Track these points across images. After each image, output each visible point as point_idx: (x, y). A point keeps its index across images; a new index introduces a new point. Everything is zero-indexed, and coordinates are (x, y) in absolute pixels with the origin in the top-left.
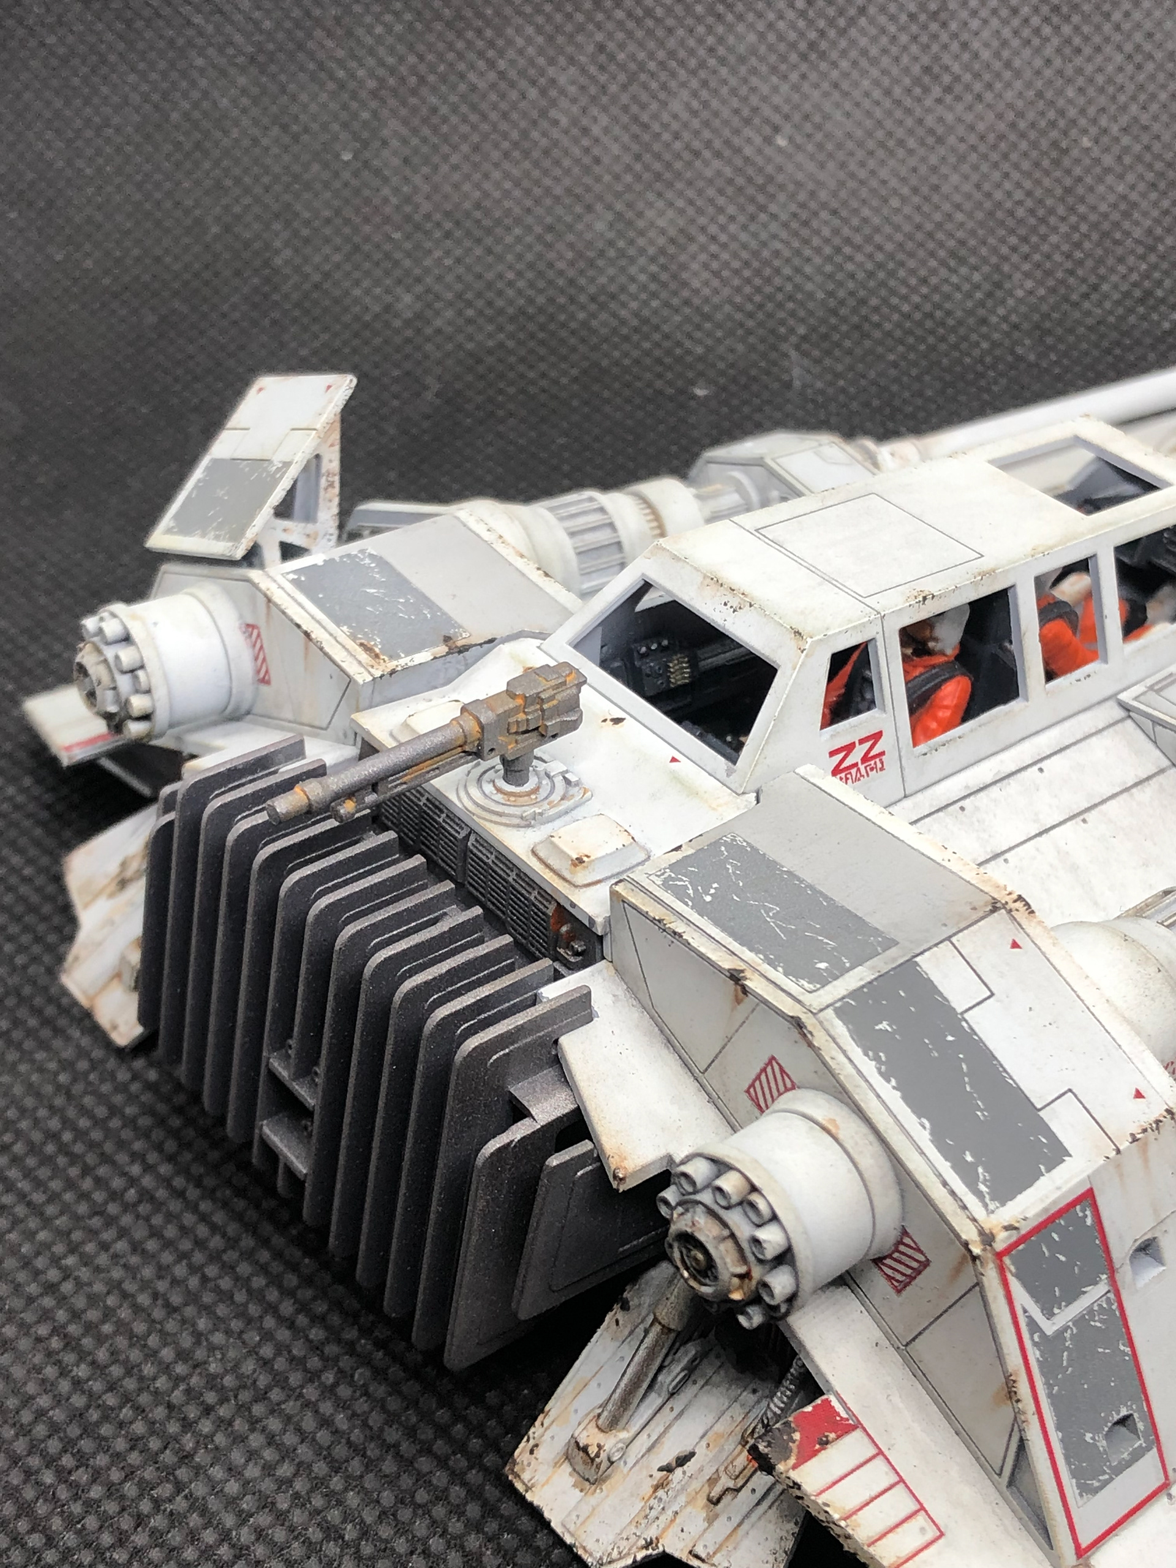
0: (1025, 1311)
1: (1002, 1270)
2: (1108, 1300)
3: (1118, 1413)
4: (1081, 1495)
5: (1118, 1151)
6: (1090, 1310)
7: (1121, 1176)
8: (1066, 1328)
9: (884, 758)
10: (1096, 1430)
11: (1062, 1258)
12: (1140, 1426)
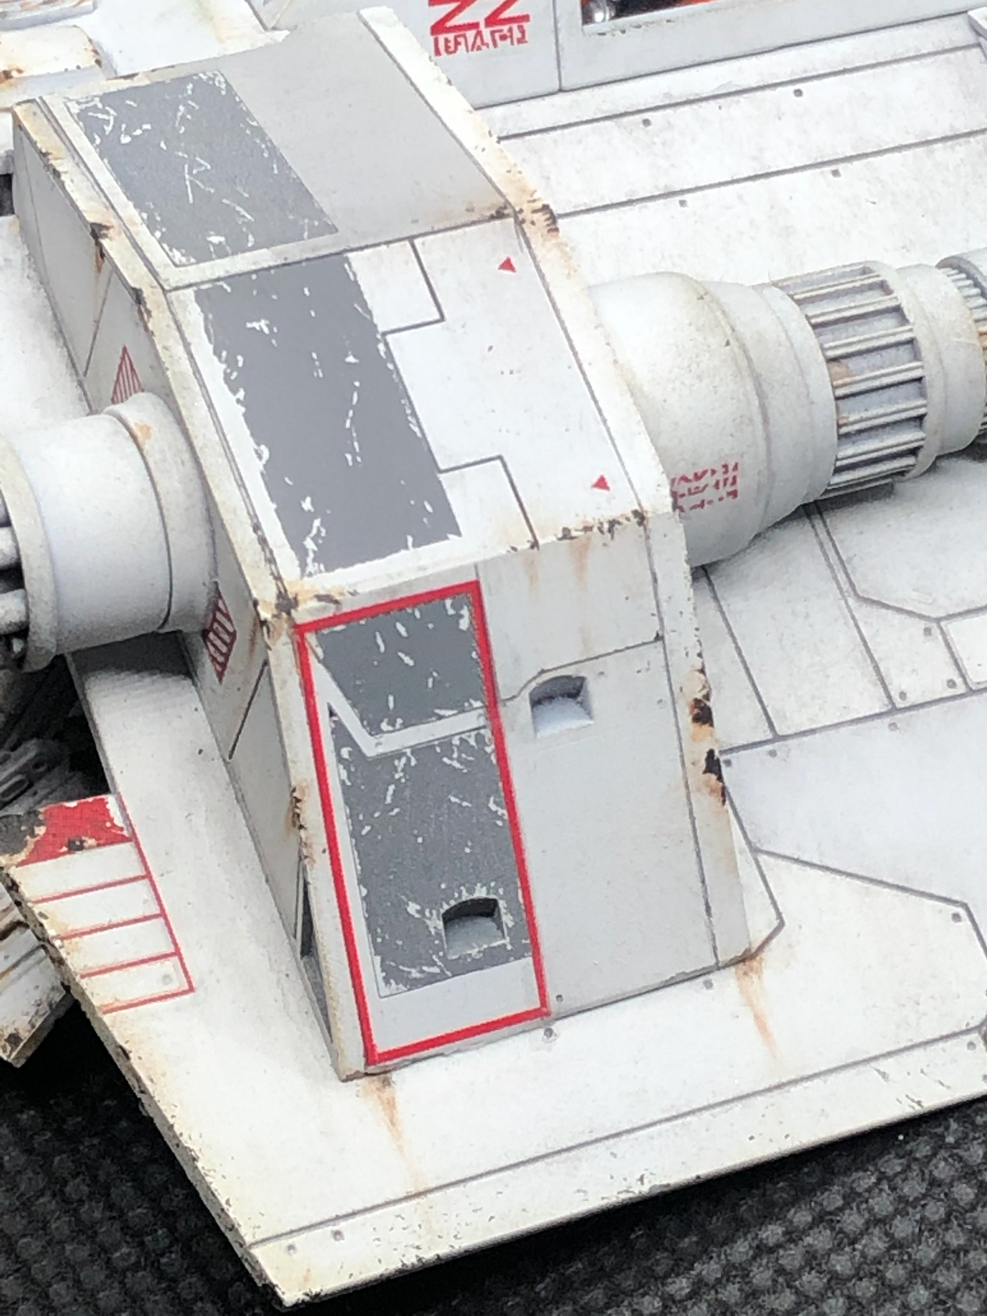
0: (332, 714)
1: (301, 650)
2: (480, 739)
3: (471, 891)
4: (387, 981)
5: (535, 545)
6: (446, 743)
7: (533, 578)
8: (399, 755)
9: (526, 25)
10: (428, 902)
11: (408, 660)
12: (507, 920)
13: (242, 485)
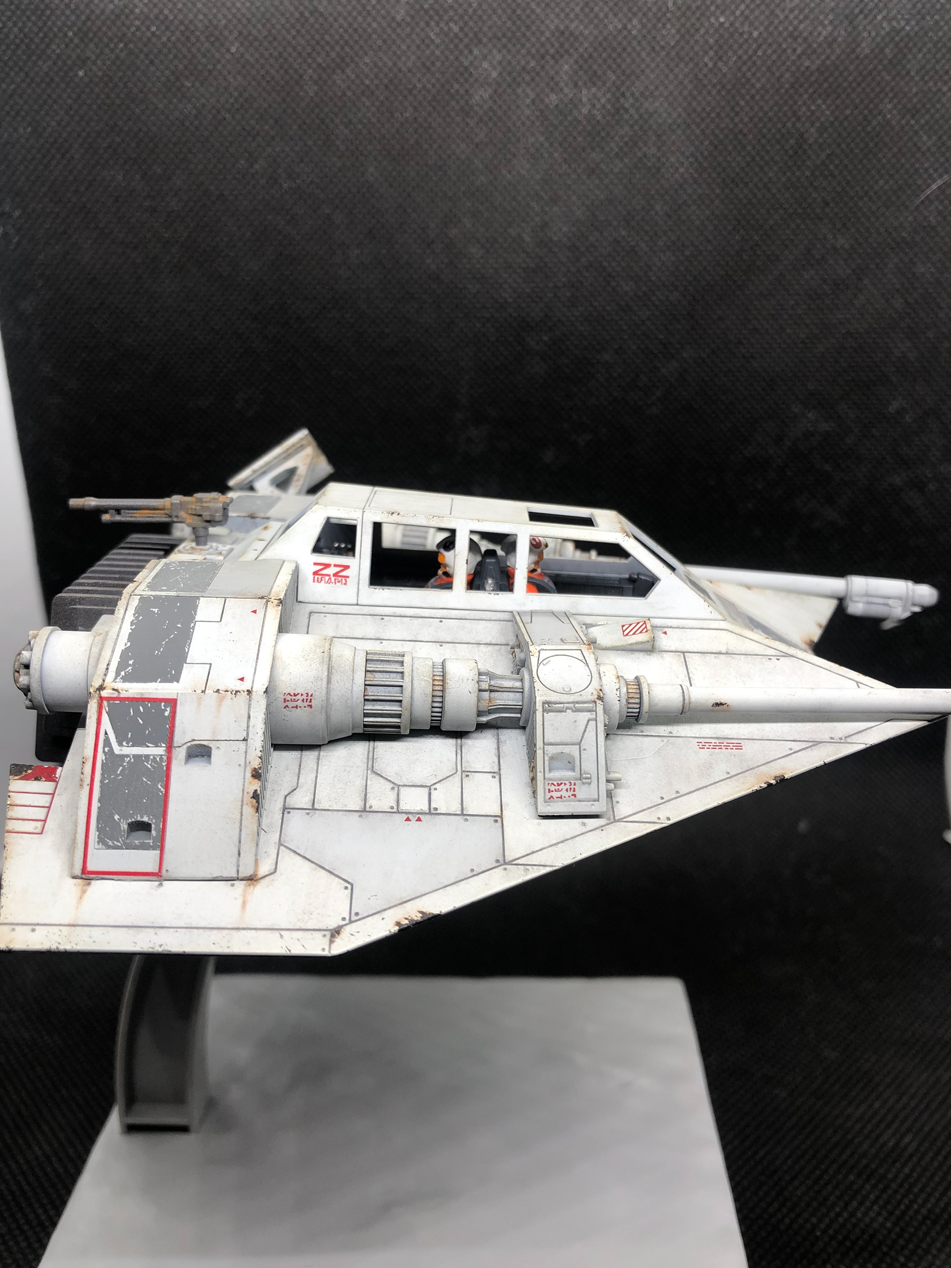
0: (106, 733)
1: (100, 707)
2: (161, 759)
3: (142, 817)
4: (98, 843)
5: (203, 692)
6: (147, 756)
7: (199, 704)
8: (127, 756)
9: (348, 579)
10: (123, 816)
11: (140, 721)
12: (154, 833)
13: (113, 652)
